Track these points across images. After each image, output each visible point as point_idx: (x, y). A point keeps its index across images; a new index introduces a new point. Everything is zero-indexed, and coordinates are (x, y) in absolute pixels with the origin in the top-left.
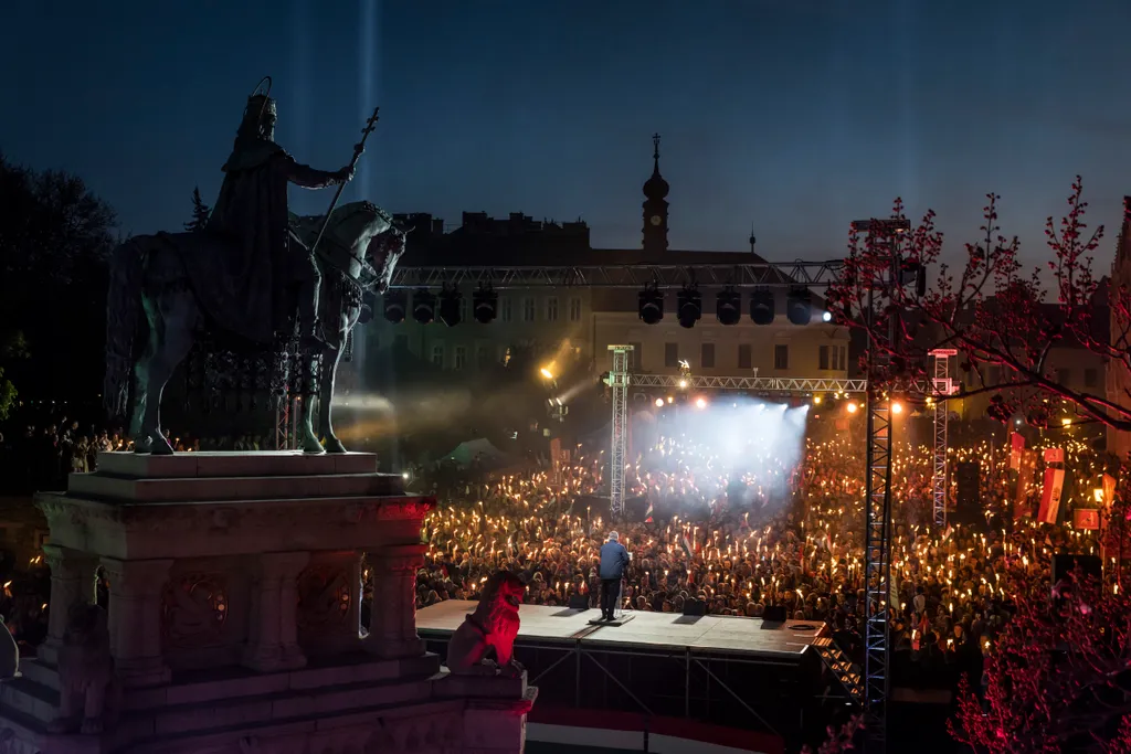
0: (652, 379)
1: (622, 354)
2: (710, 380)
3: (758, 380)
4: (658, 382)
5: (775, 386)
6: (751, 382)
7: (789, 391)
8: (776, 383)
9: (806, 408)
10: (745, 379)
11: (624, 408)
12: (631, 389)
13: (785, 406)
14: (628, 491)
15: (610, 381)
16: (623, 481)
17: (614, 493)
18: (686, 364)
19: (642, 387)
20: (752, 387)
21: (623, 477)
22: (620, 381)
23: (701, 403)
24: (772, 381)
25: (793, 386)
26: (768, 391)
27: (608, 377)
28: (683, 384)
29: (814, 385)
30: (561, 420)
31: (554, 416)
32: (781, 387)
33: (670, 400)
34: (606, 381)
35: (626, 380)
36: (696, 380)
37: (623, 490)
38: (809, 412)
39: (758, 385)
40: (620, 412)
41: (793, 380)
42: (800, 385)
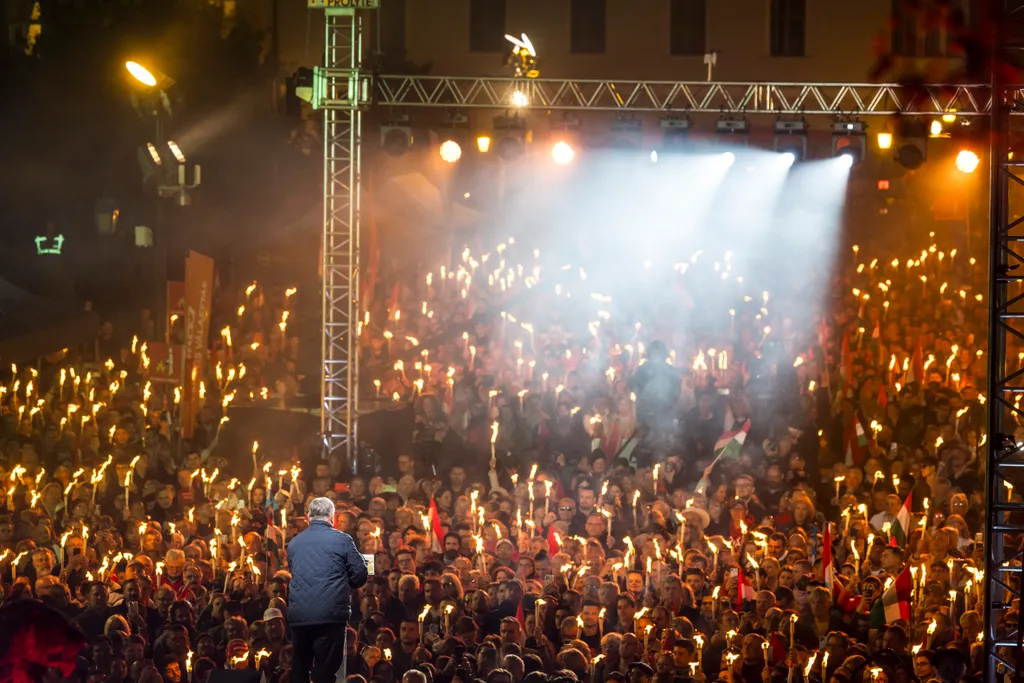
0: (429, 86)
1: (344, 20)
2: (587, 90)
3: (715, 87)
4: (448, 96)
5: (762, 105)
6: (699, 93)
7: (803, 118)
8: (764, 94)
9: (844, 163)
10: (682, 86)
11: (355, 162)
12: (374, 115)
13: (789, 158)
14: (367, 393)
15: (316, 93)
16: (352, 366)
17: (327, 400)
18: (524, 46)
19: (403, 109)
20: (703, 107)
21: (354, 354)
22: (342, 93)
23: (562, 152)
24: (755, 90)
25: (811, 102)
26: (744, 117)
27: (309, 83)
28: (519, 100)
29: (867, 101)
30: (183, 201)
31: (163, 190)
32: (778, 106)
33: (484, 143)
34: (303, 93)
35: (357, 91)
36: (550, 89)
37: (354, 392)
38: (855, 175)
39: (718, 102)
40: (344, 178)
41: (809, 88)
42: (829, 101)
